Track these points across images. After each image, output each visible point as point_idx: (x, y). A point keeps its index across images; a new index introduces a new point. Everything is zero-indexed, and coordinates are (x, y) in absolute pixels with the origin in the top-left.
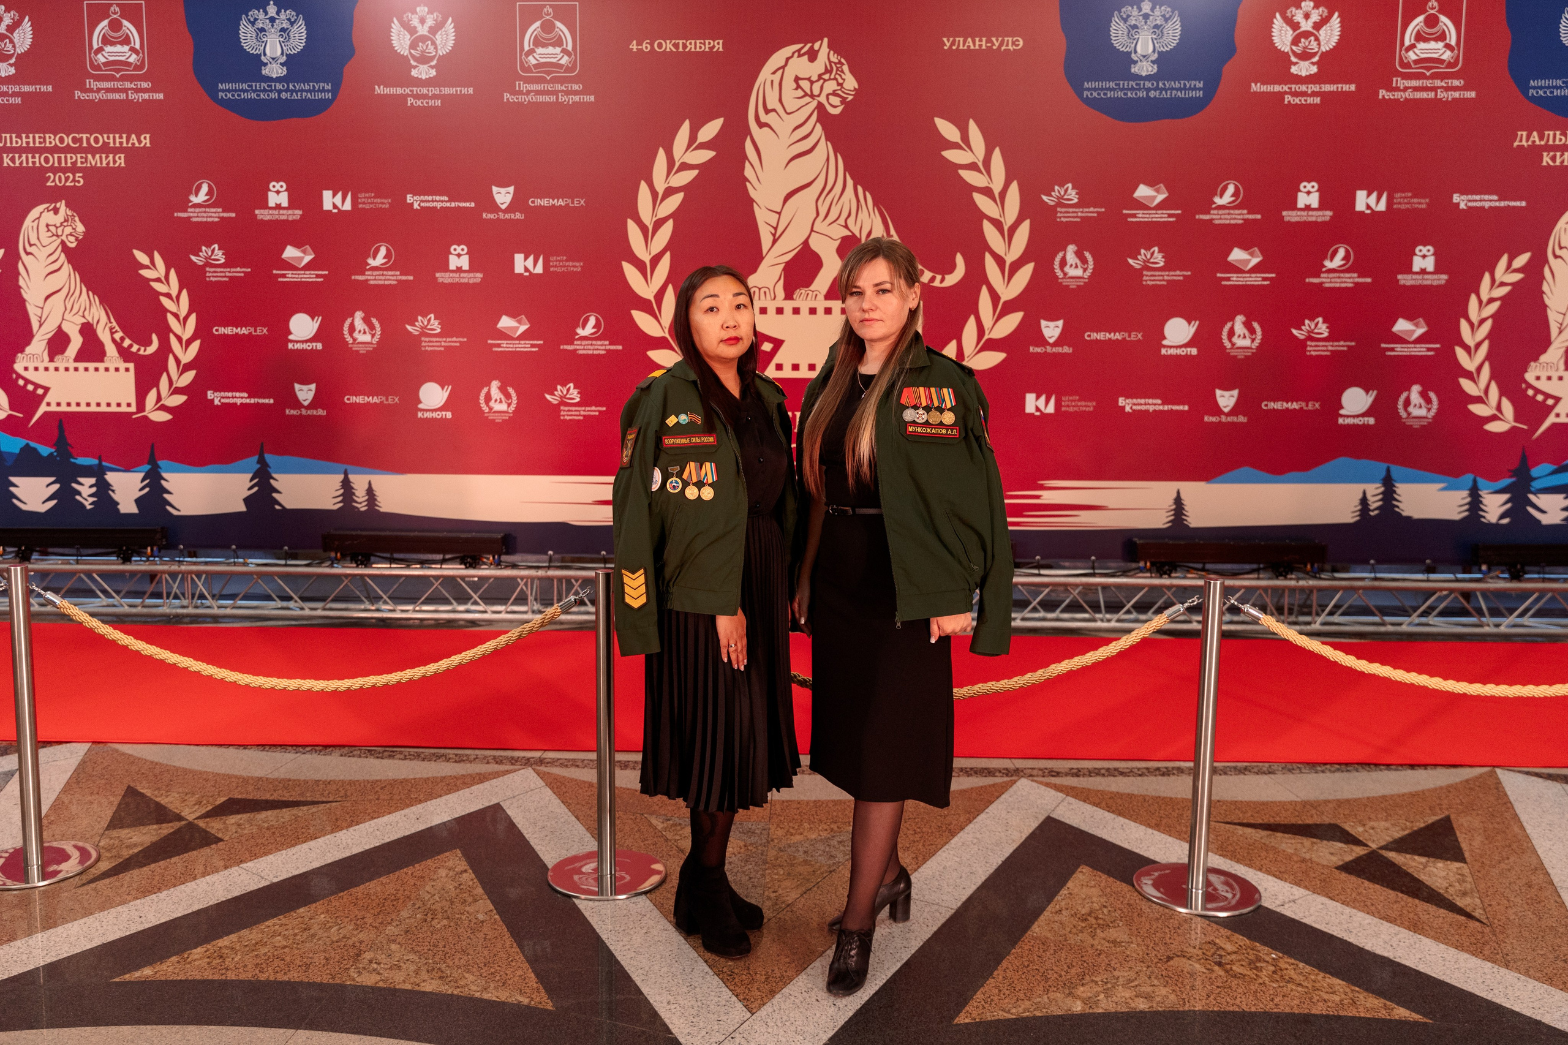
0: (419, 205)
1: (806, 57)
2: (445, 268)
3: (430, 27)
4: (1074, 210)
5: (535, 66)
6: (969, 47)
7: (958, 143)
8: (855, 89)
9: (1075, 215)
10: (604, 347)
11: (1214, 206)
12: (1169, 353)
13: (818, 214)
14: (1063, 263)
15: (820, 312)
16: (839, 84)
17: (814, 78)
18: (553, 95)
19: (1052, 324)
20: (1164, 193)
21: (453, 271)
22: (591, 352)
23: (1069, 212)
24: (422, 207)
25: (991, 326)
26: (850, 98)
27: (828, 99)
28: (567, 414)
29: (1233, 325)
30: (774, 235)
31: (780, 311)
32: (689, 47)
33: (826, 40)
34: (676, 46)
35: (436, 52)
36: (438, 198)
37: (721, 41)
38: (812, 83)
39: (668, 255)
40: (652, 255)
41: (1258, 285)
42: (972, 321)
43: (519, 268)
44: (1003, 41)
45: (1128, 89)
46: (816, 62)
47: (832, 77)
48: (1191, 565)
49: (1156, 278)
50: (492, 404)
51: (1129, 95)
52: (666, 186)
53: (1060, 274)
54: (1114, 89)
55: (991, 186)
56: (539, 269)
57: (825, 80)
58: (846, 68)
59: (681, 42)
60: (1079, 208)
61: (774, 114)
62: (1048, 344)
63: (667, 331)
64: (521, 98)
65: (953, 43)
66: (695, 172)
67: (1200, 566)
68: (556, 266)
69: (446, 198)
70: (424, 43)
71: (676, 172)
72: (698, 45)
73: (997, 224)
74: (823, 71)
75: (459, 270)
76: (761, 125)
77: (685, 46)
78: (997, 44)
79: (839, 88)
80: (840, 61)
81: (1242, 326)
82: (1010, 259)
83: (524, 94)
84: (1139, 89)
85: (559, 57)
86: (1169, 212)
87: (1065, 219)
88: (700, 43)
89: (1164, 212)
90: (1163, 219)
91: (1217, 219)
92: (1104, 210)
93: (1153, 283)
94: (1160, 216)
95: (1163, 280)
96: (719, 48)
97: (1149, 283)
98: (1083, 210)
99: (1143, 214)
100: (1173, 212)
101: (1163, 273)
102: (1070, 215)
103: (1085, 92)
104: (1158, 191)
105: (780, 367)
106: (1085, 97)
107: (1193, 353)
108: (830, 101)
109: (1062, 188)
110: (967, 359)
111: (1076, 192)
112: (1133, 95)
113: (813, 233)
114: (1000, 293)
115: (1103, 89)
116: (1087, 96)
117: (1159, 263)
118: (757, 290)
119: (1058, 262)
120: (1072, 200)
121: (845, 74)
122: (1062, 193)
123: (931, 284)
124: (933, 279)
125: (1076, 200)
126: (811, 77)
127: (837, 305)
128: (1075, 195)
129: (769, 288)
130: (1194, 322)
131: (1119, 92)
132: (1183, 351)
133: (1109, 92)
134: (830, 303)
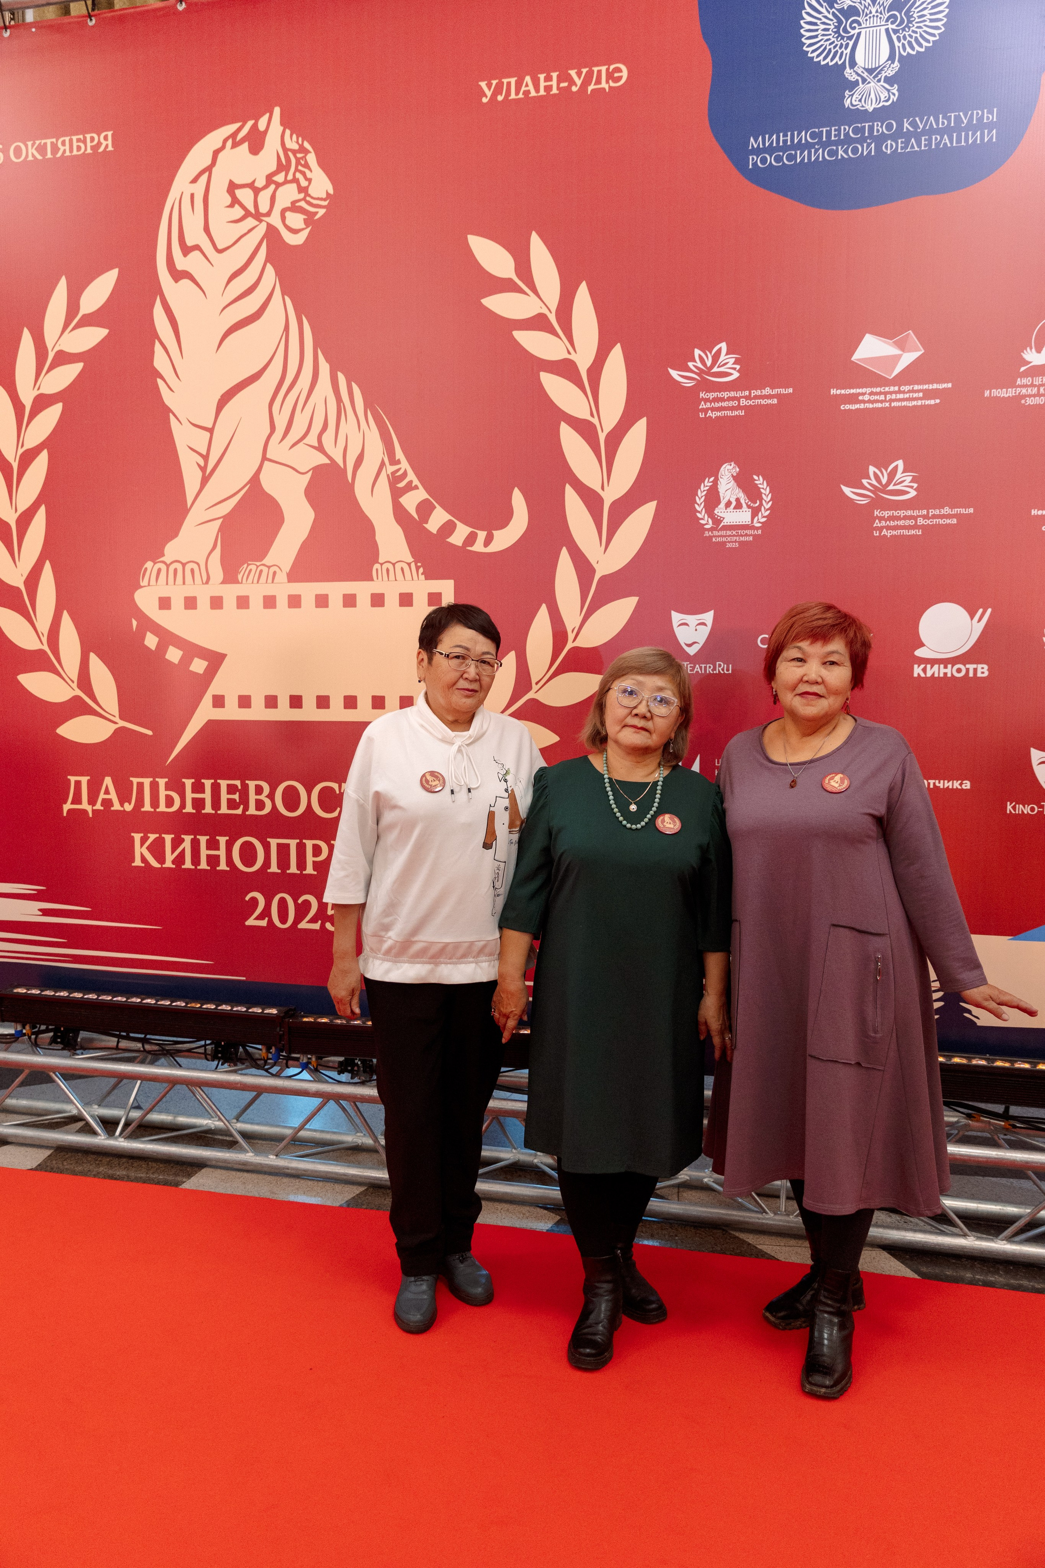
1: (246, 145)
4: (732, 394)
6: (527, 93)
7: (510, 280)
8: (328, 195)
9: (734, 403)
11: (1023, 369)
12: (929, 674)
13: (273, 428)
14: (713, 499)
15: (282, 602)
16: (301, 189)
17: (260, 183)
19: (692, 619)
20: (918, 350)
23: (722, 400)
25: (577, 626)
26: (322, 212)
27: (283, 218)
30: (203, 469)
31: (217, 603)
32: (62, 148)
33: (277, 111)
34: (42, 149)
37: (110, 134)
38: (257, 191)
39: (42, 511)
42: (543, 616)
44: (590, 74)
45: (838, 143)
46: (261, 153)
47: (290, 177)
48: (983, 1106)
49: (901, 523)
51: (840, 152)
52: (36, 393)
53: (706, 522)
54: (808, 146)
55: (573, 357)
57: (278, 185)
58: (312, 158)
59: (49, 141)
60: (741, 389)
61: (196, 253)
62: (687, 657)
63: (45, 639)
65: (498, 90)
66: (78, 367)
67: (998, 1109)
71: (51, 369)
72: (75, 144)
73: (586, 430)
74: (274, 167)
76: (178, 275)
77: (55, 149)
78: (579, 82)
79: (302, 195)
80: (301, 146)
82: (610, 495)
84: (862, 141)
86: (926, 387)
87: (714, 413)
88: (78, 140)
89: (916, 387)
90: (914, 403)
91: (1030, 396)
92: (791, 390)
93: (895, 533)
94: (907, 396)
95: (915, 527)
96: (107, 146)
97: (884, 532)
98: (747, 393)
99: (871, 394)
100: (935, 386)
101: (916, 513)
102: (725, 404)
103: (751, 157)
104: (902, 346)
105: (219, 701)
106: (750, 167)
107: (979, 675)
108: (287, 222)
109: (708, 353)
110: (535, 687)
111: (736, 358)
112: (847, 154)
113: (266, 462)
114: (593, 562)
115: (785, 148)
116: (755, 164)
117: (907, 493)
118: (179, 567)
119: (702, 497)
120: (728, 374)
121: (311, 171)
122: (709, 363)
123: (469, 548)
124: (471, 539)
125: (736, 375)
126: (254, 181)
127: (308, 590)
128: (733, 364)
129: (198, 564)
130: (981, 611)
131: (821, 151)
132: (959, 671)
133: (798, 152)
134: (297, 588)
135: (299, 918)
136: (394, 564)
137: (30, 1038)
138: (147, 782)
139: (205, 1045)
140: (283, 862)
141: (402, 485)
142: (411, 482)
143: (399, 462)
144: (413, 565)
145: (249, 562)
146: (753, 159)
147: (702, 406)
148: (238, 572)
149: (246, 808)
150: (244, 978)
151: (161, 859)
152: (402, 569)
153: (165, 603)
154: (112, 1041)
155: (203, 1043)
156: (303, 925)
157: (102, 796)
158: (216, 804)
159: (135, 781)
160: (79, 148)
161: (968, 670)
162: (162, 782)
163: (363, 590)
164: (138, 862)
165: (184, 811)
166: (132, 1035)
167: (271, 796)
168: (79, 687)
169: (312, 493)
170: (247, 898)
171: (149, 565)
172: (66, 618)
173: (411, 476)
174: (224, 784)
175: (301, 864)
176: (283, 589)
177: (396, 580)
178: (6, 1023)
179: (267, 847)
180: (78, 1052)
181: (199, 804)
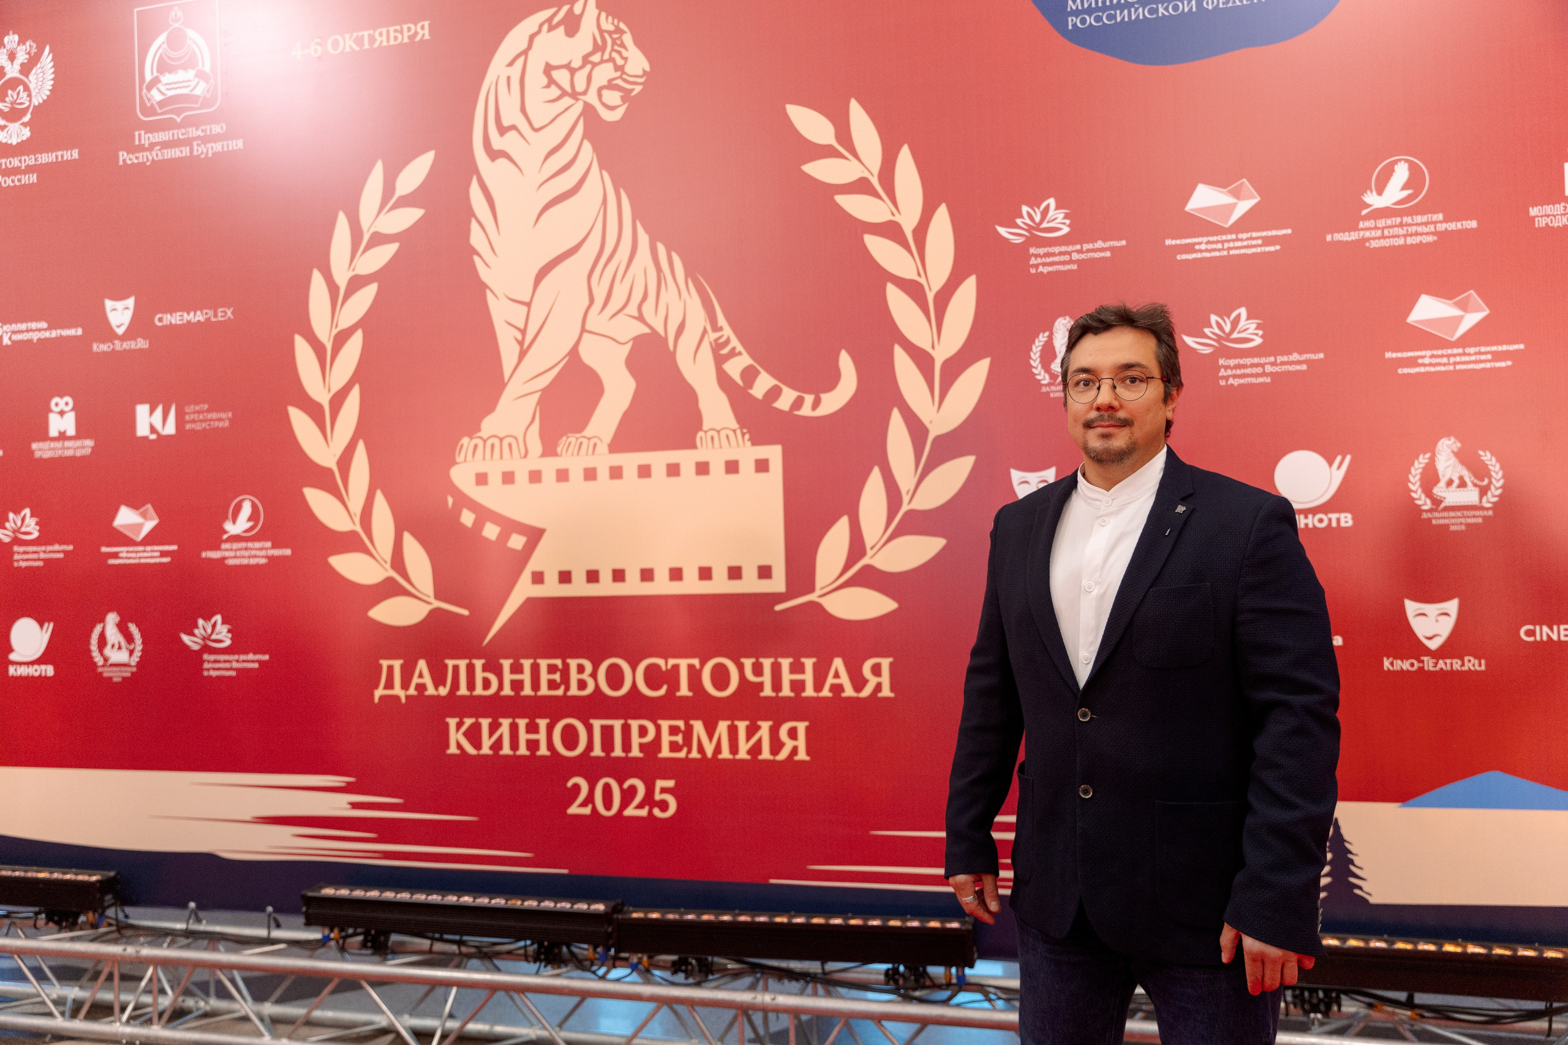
0: (10, 338)
1: (561, 29)
2: (44, 436)
3: (22, 65)
4: (1064, 249)
5: (161, 104)
7: (830, 146)
8: (644, 71)
9: (1067, 258)
10: (263, 553)
11: (1364, 212)
13: (592, 300)
14: (1049, 353)
15: (603, 473)
16: (617, 68)
17: (576, 64)
18: (185, 146)
19: (1033, 477)
20: (1252, 197)
21: (54, 439)
22: (245, 562)
23: (1053, 255)
24: (14, 342)
25: (912, 488)
26: (638, 89)
27: (600, 96)
28: (215, 667)
29: (1432, 460)
30: (521, 343)
31: (535, 477)
32: (379, 39)
34: (359, 41)
35: (30, 101)
36: (34, 325)
37: (426, 23)
38: (573, 71)
39: (355, 392)
40: (333, 391)
41: (1483, 370)
42: (875, 479)
43: (142, 430)
45: (1158, 2)
46: (577, 36)
47: (606, 57)
49: (1248, 371)
50: (107, 651)
51: (1161, 10)
52: (351, 274)
53: (1043, 377)
54: (1129, 6)
55: (897, 218)
56: (170, 429)
57: (594, 65)
58: (628, 38)
59: (366, 34)
60: (1073, 243)
61: (513, 133)
63: (357, 520)
64: (143, 157)
66: (393, 247)
67: (1402, 996)
68: (193, 421)
69: (44, 325)
70: (13, 89)
71: (364, 251)
72: (392, 35)
73: (914, 290)
74: (589, 48)
75: (62, 436)
76: (494, 155)
77: (372, 39)
79: (618, 74)
80: (617, 27)
81: (1453, 460)
82: (941, 354)
83: (146, 150)
85: (193, 84)
86: (1264, 234)
87: (1045, 268)
88: (396, 31)
89: (1254, 235)
90: (1254, 250)
91: (1374, 239)
92: (1124, 243)
93: (1242, 381)
94: (1245, 243)
95: (1264, 374)
96: (423, 35)
97: (1231, 381)
98: (1078, 247)
99: (1208, 242)
100: (1274, 233)
101: (1263, 360)
102: (1056, 259)
103: (1070, 19)
104: (1237, 194)
105: (538, 578)
106: (1070, 27)
107: (1343, 524)
108: (604, 100)
109: (1036, 209)
110: (870, 553)
111: (1066, 213)
112: (1168, 11)
113: (585, 335)
114: (925, 420)
115: (1104, 8)
116: (1074, 25)
117: (1251, 340)
118: (496, 441)
119: (1037, 352)
120: (1057, 229)
121: (626, 49)
122: (1037, 219)
123: (796, 413)
124: (798, 403)
125: (1066, 230)
126: (570, 63)
127: (630, 461)
128: (1065, 218)
129: (516, 438)
130: (1339, 458)
131: (1141, 10)
132: (1321, 521)
133: (1118, 12)
134: (619, 459)
135: (624, 804)
136: (718, 432)
137: (338, 942)
138: (463, 664)
139: (525, 947)
140: (607, 744)
141: (725, 351)
142: (734, 348)
143: (721, 329)
144: (738, 432)
145: (569, 435)
146: (1072, 20)
147: (1033, 261)
148: (556, 445)
149: (567, 689)
150: (565, 871)
151: (477, 745)
152: (727, 437)
153: (482, 479)
154: (425, 943)
155: (522, 944)
156: (630, 812)
157: (416, 680)
158: (536, 686)
159: (450, 663)
160: (396, 38)
161: (1330, 520)
162: (479, 664)
163: (686, 459)
164: (453, 750)
165: (503, 693)
166: (446, 936)
167: (594, 675)
168: (393, 567)
169: (633, 363)
170: (570, 784)
171: (465, 440)
172: (379, 497)
173: (735, 343)
174: (544, 664)
175: (627, 746)
176: (604, 461)
177: (721, 447)
178: (312, 928)
179: (590, 729)
180: (390, 957)
181: (517, 685)
